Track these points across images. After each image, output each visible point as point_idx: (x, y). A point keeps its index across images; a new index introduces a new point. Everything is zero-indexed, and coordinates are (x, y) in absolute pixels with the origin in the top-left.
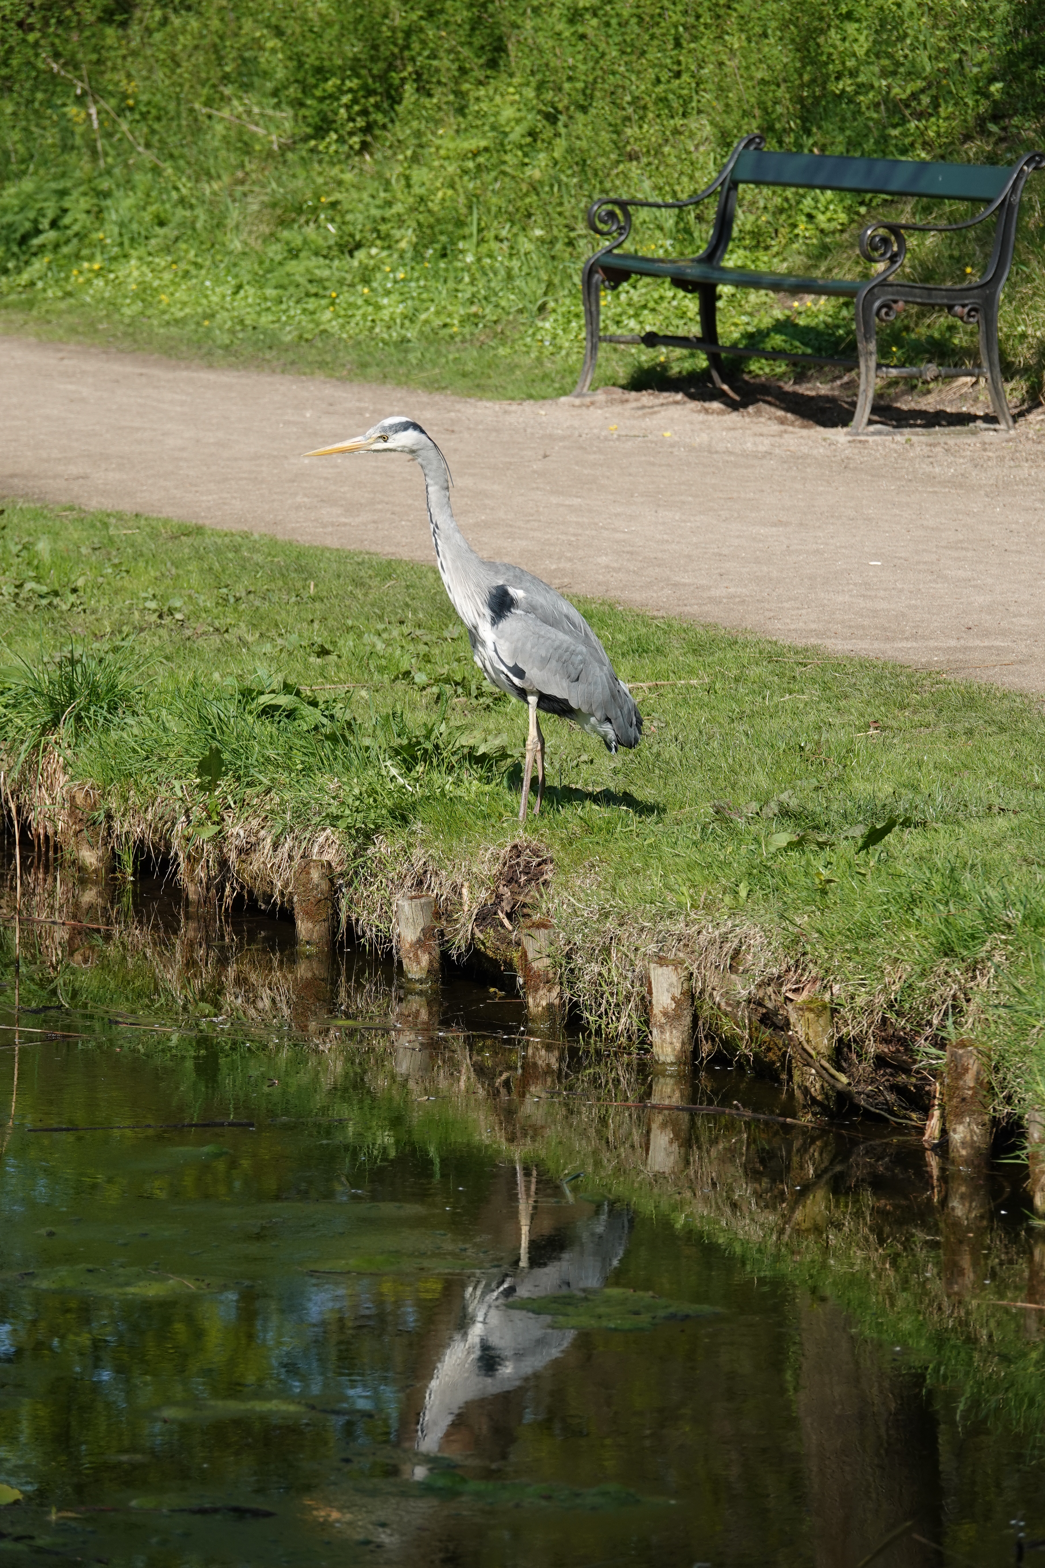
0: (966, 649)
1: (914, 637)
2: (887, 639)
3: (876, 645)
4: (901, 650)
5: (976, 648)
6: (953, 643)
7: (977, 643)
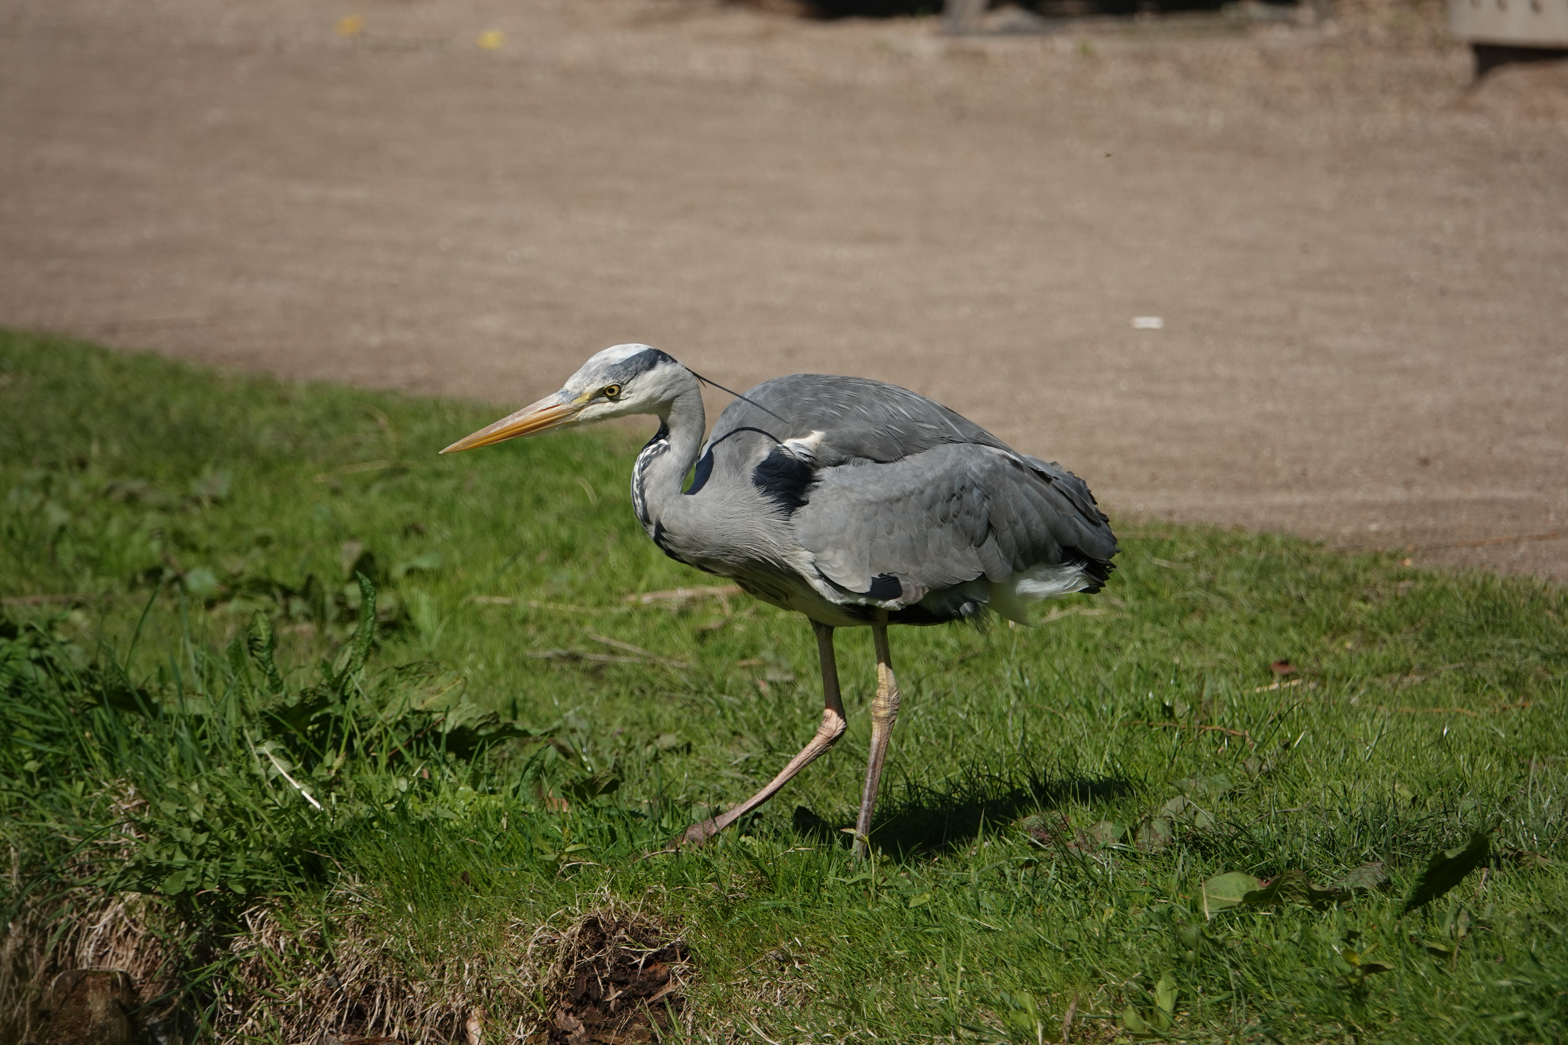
0: (1435, 507)
1: (1302, 481)
2: (1240, 488)
3: (1220, 500)
4: (1285, 509)
5: (1457, 504)
6: (1398, 494)
7: (1454, 492)
